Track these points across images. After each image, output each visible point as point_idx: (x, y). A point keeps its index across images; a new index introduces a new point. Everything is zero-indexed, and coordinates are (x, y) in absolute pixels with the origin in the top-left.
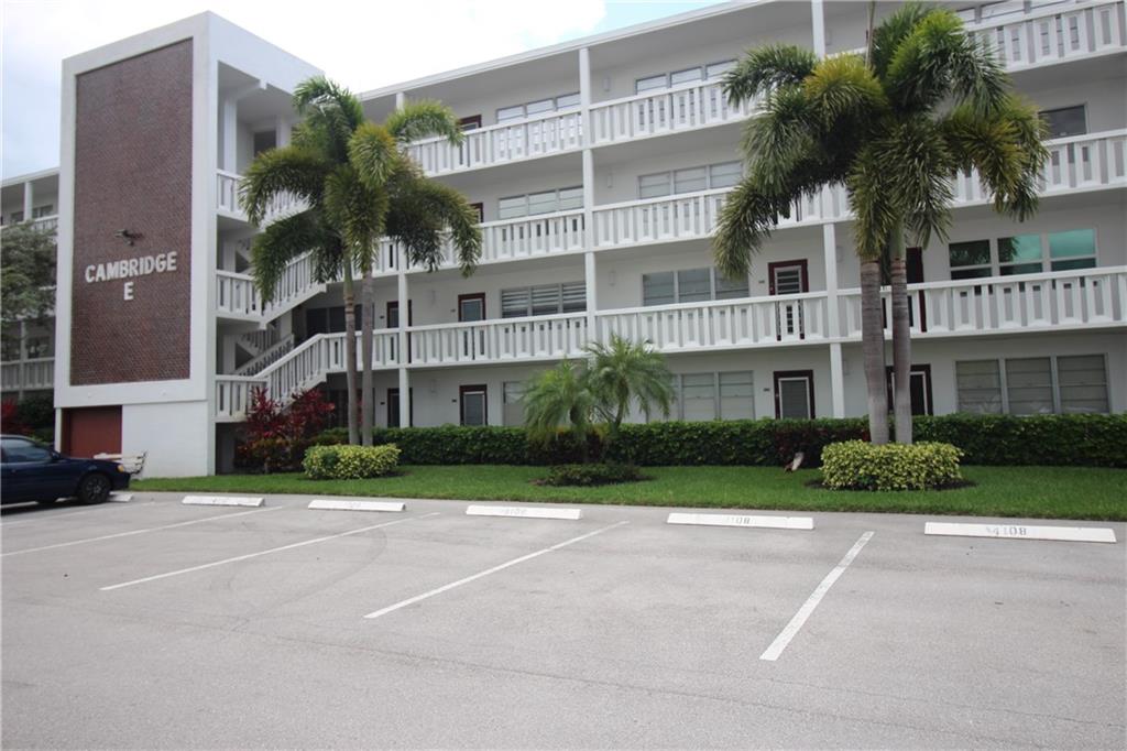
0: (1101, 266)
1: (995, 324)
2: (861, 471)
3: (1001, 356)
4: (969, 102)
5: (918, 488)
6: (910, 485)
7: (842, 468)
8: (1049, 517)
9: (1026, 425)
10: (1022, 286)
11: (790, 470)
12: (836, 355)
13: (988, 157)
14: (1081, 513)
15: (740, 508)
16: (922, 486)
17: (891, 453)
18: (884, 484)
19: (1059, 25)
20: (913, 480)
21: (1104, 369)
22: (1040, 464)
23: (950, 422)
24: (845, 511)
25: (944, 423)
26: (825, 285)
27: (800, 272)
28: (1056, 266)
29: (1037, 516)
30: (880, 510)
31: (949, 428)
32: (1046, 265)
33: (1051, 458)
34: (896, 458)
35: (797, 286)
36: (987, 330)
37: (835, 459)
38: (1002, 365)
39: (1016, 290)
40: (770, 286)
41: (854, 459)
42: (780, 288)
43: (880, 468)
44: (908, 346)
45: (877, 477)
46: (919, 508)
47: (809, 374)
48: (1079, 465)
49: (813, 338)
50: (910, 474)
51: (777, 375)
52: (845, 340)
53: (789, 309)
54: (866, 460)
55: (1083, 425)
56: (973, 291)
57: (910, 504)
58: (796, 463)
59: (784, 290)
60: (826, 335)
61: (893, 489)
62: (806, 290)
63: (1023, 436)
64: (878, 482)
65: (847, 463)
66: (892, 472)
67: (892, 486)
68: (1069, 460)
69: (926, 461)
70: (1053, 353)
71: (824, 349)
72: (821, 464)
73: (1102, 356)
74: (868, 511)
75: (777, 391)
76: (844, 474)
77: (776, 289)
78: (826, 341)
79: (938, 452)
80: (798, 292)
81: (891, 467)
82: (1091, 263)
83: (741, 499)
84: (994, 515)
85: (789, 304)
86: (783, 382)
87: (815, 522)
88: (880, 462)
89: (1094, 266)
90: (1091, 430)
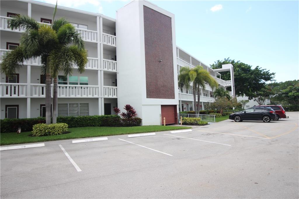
0: (89, 85)
1: (69, 96)
2: (47, 131)
3: (68, 103)
4: (77, 46)
5: (60, 134)
6: (58, 133)
7: (41, 131)
8: (91, 137)
9: (77, 118)
10: (76, 87)
11: (18, 133)
12: (29, 101)
13: (81, 60)
14: (97, 135)
15: (13, 144)
16: (61, 133)
17: (54, 126)
18: (52, 134)
19: (86, 33)
20: (59, 132)
21: (88, 106)
22: (79, 127)
23: (60, 118)
24: (45, 141)
25: (59, 119)
26: (27, 82)
27: (17, 77)
28: (81, 84)
29: (89, 137)
30: (55, 140)
31: (60, 120)
32: (79, 84)
33: (81, 125)
34: (56, 127)
35: (15, 81)
36: (68, 97)
37: (38, 128)
38: (68, 105)
39: (74, 88)
40: (6, 80)
41: (44, 128)
42: (9, 81)
43: (51, 130)
44: (57, 100)
45: (51, 132)
46: (64, 138)
47: (18, 106)
48: (87, 126)
49: (21, 96)
50: (59, 131)
51: (7, 106)
52: (32, 97)
53: (15, 87)
54: (48, 128)
55: (88, 118)
56: (65, 87)
57: (62, 138)
58: (20, 131)
59: (10, 82)
60: (26, 95)
61: (54, 135)
62: (18, 82)
63: (76, 121)
64: (51, 133)
65: (42, 129)
66: (54, 130)
67: (54, 134)
68: (85, 126)
69: (62, 127)
70: (79, 102)
71: (25, 99)
72: (32, 130)
73: (88, 104)
74: (51, 140)
75: (6, 111)
76: (41, 132)
77: (8, 81)
78: (26, 97)
79: (64, 125)
80: (15, 83)
81: (54, 129)
82: (87, 84)
83: (13, 142)
84: (80, 138)
85: (15, 86)
86: (9, 108)
87: (45, 144)
88: (52, 128)
89: (88, 85)
90: (89, 119)
